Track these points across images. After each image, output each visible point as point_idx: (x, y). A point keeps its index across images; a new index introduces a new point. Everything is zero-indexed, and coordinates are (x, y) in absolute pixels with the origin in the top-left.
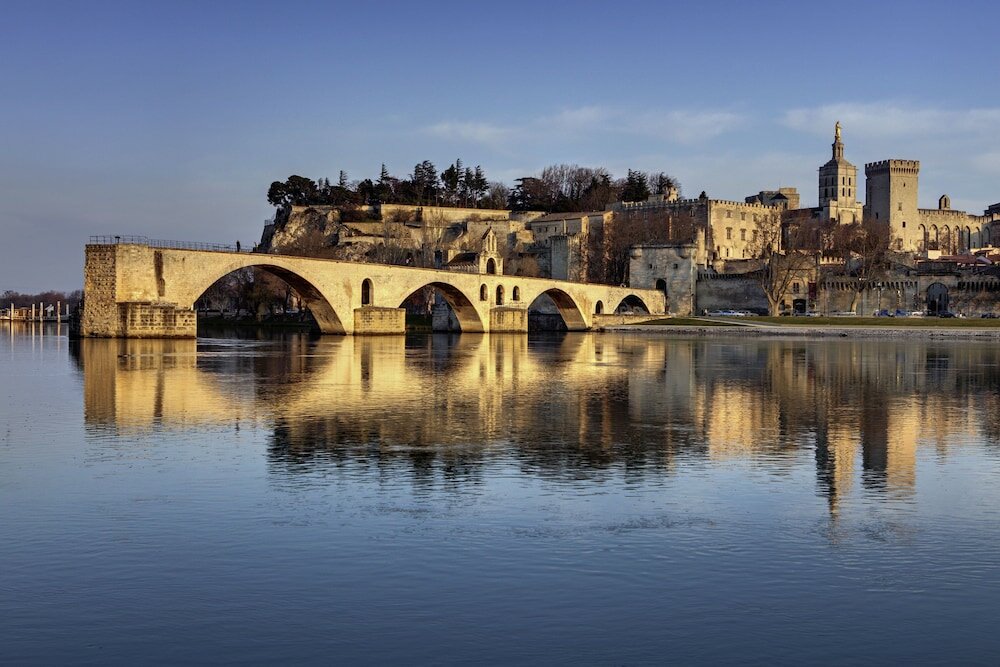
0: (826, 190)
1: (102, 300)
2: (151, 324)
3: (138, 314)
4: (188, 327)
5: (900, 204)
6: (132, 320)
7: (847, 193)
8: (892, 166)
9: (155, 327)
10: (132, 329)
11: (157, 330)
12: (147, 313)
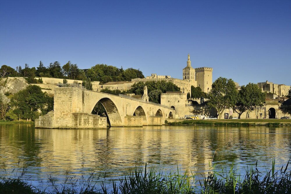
0: (186, 76)
1: (63, 112)
2: (88, 123)
3: (83, 118)
4: (103, 124)
5: (207, 82)
6: (80, 121)
7: (192, 78)
8: (205, 69)
9: (90, 124)
10: (80, 125)
11: (91, 126)
12: (86, 118)
